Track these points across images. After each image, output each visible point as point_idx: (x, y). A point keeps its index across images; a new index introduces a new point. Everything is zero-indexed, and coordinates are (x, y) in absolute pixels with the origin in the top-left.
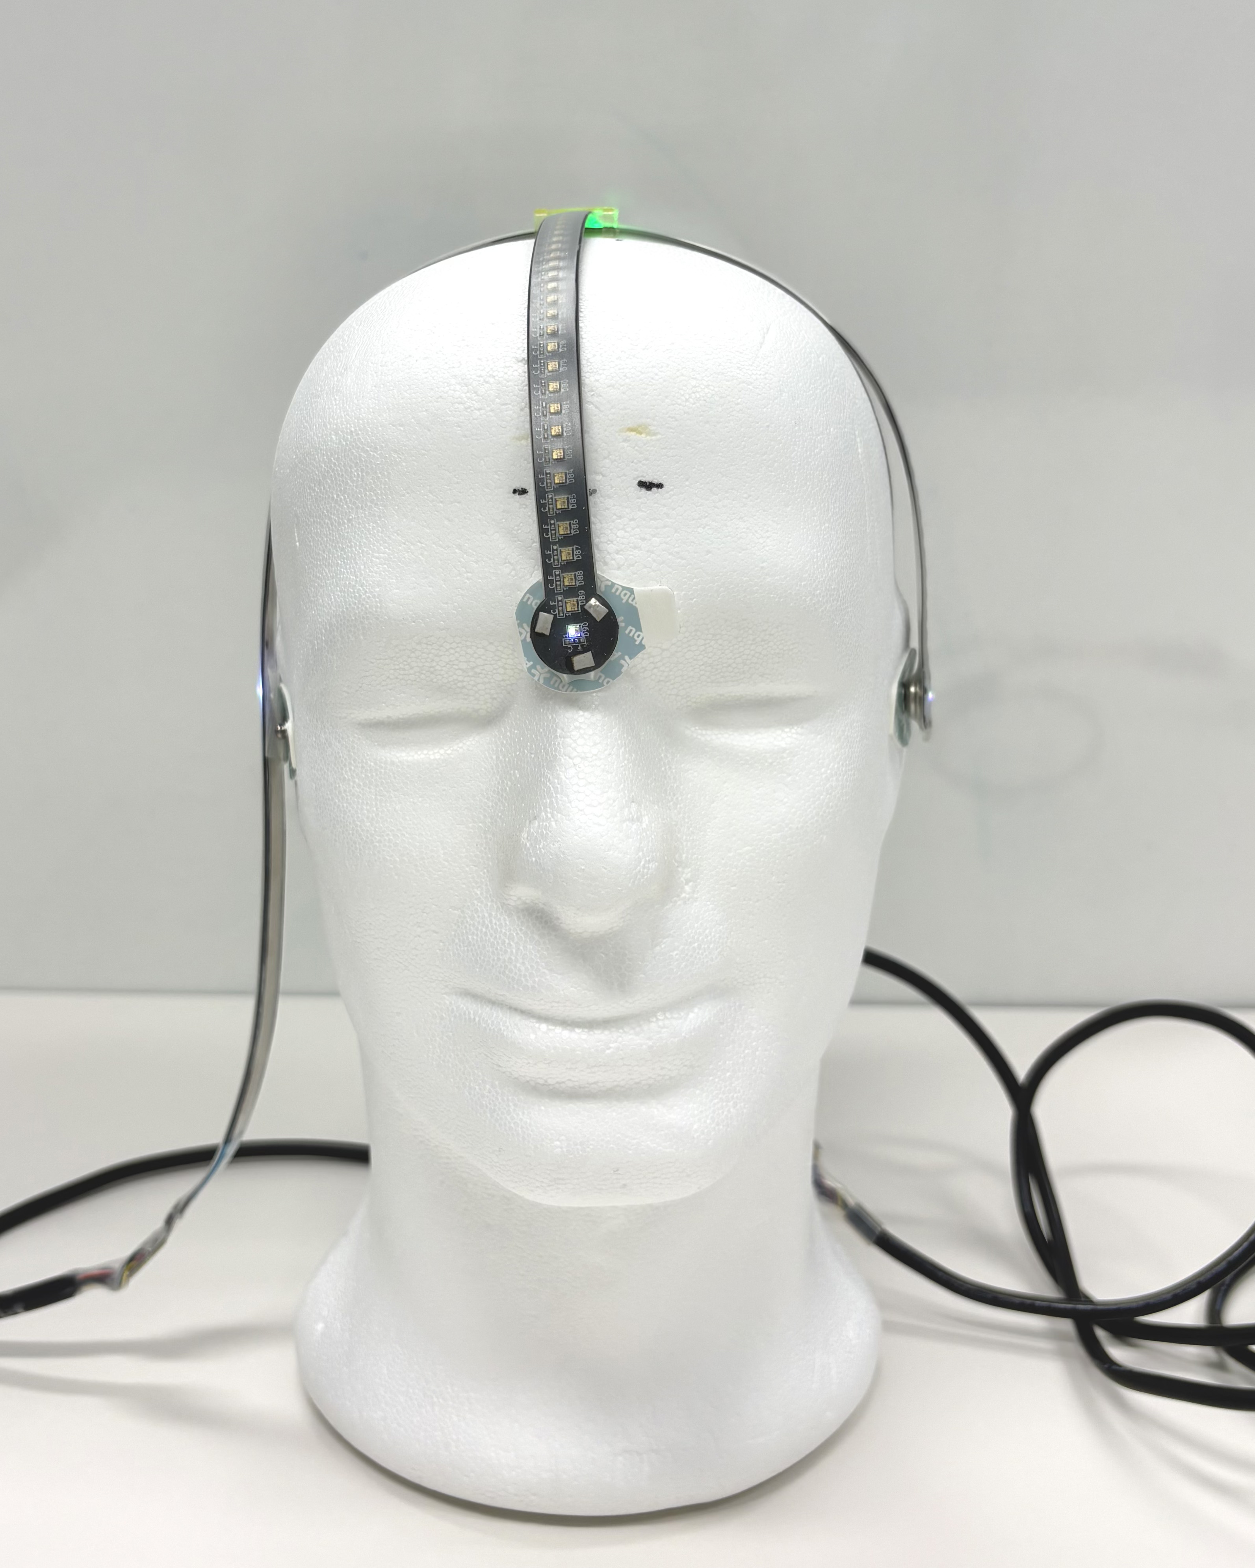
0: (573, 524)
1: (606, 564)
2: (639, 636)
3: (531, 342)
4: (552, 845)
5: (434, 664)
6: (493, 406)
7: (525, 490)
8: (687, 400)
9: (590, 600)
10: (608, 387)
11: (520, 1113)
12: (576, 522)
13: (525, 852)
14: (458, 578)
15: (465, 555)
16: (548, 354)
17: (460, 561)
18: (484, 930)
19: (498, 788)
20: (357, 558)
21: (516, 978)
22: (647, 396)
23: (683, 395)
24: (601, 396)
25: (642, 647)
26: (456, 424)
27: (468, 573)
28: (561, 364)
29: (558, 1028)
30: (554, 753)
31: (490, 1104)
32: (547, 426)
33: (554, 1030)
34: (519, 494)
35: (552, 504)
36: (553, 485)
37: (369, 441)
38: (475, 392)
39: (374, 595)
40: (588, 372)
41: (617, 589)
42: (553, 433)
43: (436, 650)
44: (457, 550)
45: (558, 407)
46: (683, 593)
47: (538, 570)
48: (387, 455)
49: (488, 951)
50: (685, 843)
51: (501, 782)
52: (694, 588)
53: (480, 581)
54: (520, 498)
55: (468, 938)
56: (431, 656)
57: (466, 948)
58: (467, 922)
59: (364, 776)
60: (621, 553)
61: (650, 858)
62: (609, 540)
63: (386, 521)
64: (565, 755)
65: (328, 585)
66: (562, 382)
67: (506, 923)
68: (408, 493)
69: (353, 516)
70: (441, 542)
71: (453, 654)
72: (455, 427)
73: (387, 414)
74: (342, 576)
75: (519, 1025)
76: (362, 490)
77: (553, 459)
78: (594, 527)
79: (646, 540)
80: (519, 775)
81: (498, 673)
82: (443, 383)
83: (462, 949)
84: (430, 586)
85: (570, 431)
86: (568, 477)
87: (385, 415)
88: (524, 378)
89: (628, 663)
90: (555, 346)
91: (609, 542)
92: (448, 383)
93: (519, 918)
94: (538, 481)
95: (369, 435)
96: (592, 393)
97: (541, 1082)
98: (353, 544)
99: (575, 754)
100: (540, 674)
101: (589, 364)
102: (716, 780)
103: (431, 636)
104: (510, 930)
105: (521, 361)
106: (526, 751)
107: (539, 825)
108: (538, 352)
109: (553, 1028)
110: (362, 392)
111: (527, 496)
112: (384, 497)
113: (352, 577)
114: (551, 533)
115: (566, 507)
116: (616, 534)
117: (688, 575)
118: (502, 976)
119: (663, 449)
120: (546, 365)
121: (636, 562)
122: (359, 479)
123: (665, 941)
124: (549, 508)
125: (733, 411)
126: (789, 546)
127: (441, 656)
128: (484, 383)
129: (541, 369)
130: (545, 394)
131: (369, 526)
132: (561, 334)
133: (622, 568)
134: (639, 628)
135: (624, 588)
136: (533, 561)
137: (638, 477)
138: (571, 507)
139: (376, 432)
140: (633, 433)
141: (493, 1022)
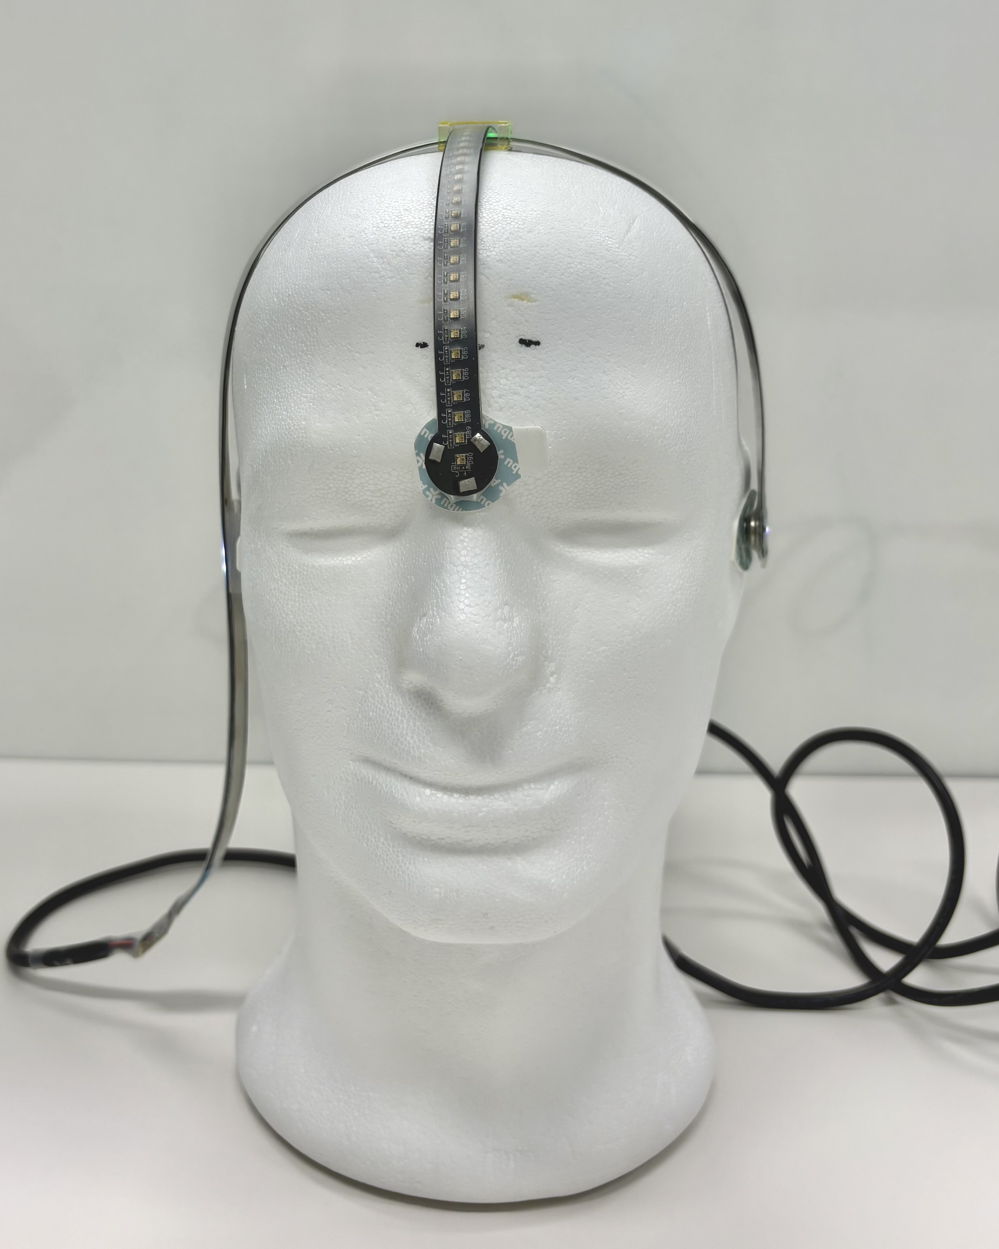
0: (464, 372)
1: (490, 406)
2: (515, 467)
3: (437, 223)
4: (436, 638)
5: (348, 485)
6: (402, 275)
7: (426, 344)
8: (562, 274)
9: (476, 434)
10: (498, 261)
11: (407, 863)
12: (467, 370)
13: (415, 644)
14: (369, 415)
15: (375, 397)
16: (451, 233)
17: (371, 401)
18: (382, 708)
19: (398, 590)
20: (289, 398)
21: (406, 749)
22: (529, 270)
23: (559, 270)
24: (491, 269)
25: (517, 476)
26: (372, 290)
27: (378, 410)
28: (461, 242)
29: (439, 793)
30: (442, 562)
31: (383, 853)
32: (447, 292)
33: (436, 794)
34: (421, 348)
35: (448, 355)
36: (449, 339)
37: (303, 302)
38: (389, 264)
39: (301, 427)
40: (482, 249)
41: (499, 427)
42: (452, 297)
43: (350, 474)
44: (369, 392)
45: (457, 276)
46: (554, 432)
47: (434, 409)
48: (316, 314)
49: (385, 726)
50: (551, 642)
51: (400, 585)
52: (563, 428)
53: (387, 417)
54: (422, 350)
55: (369, 714)
56: (345, 478)
57: (367, 723)
58: (369, 701)
59: (290, 577)
60: (503, 397)
61: (518, 651)
62: (493, 387)
63: (313, 368)
64: (451, 563)
65: (266, 419)
66: (461, 256)
67: (400, 704)
68: (332, 345)
69: (288, 363)
70: (356, 386)
71: (364, 478)
72: (371, 292)
73: (318, 281)
74: (276, 412)
75: (408, 789)
76: (295, 342)
77: (450, 318)
78: (481, 376)
79: (524, 387)
80: (415, 580)
81: (400, 495)
82: (364, 256)
83: (364, 723)
84: (345, 421)
85: (465, 296)
86: (462, 333)
87: (316, 282)
88: (429, 253)
89: (505, 489)
90: (457, 226)
91: (493, 388)
92: (367, 256)
93: (410, 699)
94: (437, 336)
95: (303, 297)
96: (484, 266)
97: (425, 837)
98: (286, 386)
99: (459, 562)
100: (433, 496)
101: (483, 242)
102: (579, 589)
103: (346, 462)
104: (403, 708)
105: (427, 240)
106: (420, 560)
107: (427, 621)
108: (443, 231)
109: (436, 792)
110: (299, 264)
111: (428, 349)
112: (312, 348)
113: (284, 412)
114: (446, 378)
115: (459, 357)
116: (499, 382)
117: (558, 417)
118: (395, 747)
119: (541, 313)
120: (448, 242)
121: (515, 405)
122: (294, 334)
123: (531, 723)
124: (445, 358)
125: (601, 284)
126: (644, 397)
127: (354, 479)
128: (396, 257)
129: (444, 245)
130: (447, 265)
131: (300, 371)
132: (463, 217)
133: (503, 409)
134: (516, 460)
135: (504, 426)
136: (431, 402)
137: (519, 336)
138: (463, 358)
139: (308, 295)
140: (517, 300)
141: (386, 785)
